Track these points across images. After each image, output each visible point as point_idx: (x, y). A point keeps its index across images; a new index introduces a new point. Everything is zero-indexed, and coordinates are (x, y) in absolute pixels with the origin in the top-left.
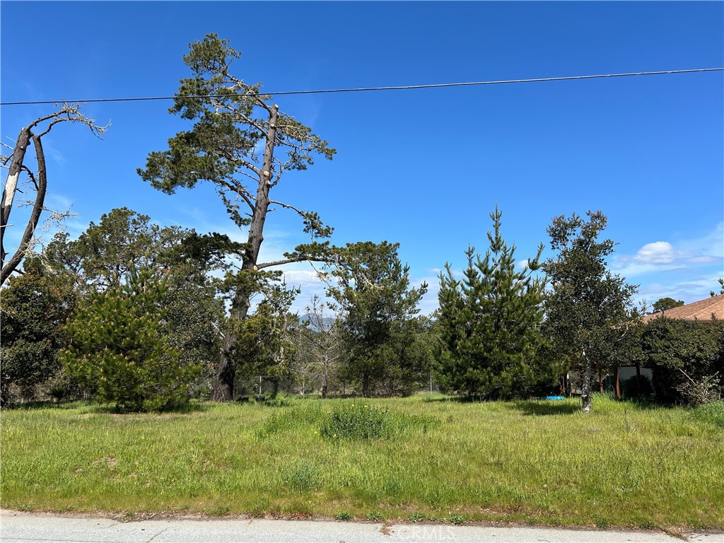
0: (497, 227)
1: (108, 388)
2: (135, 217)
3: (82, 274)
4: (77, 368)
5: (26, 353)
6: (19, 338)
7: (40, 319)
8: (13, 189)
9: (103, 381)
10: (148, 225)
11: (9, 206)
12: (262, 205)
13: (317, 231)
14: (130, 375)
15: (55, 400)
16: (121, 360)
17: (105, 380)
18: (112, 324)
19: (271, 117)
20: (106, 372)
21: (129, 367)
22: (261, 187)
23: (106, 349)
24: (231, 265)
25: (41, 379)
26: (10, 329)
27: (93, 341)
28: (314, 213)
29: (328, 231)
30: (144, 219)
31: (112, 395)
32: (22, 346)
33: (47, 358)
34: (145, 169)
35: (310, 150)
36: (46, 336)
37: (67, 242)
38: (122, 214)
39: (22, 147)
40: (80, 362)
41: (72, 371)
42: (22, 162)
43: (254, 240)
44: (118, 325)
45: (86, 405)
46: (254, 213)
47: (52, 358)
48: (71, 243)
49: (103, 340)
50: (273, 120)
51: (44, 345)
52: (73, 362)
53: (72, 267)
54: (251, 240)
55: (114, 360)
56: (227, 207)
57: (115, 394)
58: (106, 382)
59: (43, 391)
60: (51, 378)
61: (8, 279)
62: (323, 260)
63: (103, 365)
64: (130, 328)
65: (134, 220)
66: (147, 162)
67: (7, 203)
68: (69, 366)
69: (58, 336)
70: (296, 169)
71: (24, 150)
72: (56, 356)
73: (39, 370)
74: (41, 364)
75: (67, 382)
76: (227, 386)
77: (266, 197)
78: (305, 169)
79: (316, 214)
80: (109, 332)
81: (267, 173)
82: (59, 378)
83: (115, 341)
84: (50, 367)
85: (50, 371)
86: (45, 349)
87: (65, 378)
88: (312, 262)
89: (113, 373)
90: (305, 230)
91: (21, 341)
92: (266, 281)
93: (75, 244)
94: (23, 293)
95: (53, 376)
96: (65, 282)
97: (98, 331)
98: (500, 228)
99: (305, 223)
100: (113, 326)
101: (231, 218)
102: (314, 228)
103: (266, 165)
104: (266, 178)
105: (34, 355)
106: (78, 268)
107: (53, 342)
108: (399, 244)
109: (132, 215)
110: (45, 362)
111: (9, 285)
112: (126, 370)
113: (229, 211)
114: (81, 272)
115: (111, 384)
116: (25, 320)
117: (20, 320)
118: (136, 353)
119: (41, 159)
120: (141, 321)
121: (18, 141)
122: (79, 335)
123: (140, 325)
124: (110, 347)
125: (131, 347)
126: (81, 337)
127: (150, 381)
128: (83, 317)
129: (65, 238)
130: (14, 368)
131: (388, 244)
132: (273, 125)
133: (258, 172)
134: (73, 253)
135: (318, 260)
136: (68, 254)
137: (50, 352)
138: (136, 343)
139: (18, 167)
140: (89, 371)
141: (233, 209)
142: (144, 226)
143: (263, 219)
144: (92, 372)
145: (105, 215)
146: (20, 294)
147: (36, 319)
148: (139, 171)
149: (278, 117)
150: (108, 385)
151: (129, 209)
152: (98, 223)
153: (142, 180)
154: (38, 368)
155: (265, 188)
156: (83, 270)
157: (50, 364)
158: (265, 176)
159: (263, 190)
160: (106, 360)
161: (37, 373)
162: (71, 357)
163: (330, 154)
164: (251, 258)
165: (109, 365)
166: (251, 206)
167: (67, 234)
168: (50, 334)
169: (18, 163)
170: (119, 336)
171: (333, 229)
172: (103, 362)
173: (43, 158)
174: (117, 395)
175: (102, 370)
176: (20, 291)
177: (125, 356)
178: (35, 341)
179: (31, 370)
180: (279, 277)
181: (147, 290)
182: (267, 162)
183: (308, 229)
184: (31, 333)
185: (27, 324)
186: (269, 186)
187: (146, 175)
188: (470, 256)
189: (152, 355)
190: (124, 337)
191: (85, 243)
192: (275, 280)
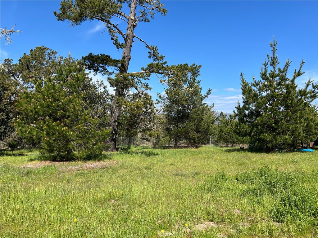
0: (274, 51)
1: (49, 144)
2: (49, 51)
3: (21, 81)
4: (26, 131)
9: (46, 140)
10: (57, 56)
12: (130, 37)
13: (155, 58)
14: (65, 136)
15: (10, 149)
16: (58, 126)
17: (48, 139)
18: (51, 100)
20: (48, 134)
21: (64, 130)
22: (129, 26)
23: (47, 118)
24: (113, 73)
27: (36, 112)
28: (155, 46)
29: (162, 58)
30: (54, 53)
31: (53, 150)
33: (4, 125)
34: (59, 12)
35: (153, 9)
37: (11, 64)
38: (42, 50)
40: (28, 127)
41: (22, 133)
43: (126, 58)
44: (54, 101)
45: (28, 152)
46: (126, 42)
47: (8, 125)
48: (13, 65)
49: (44, 112)
52: (23, 127)
53: (15, 78)
54: (124, 58)
55: (54, 125)
56: (111, 36)
57: (55, 149)
58: (49, 141)
59: (3, 144)
60: (7, 137)
62: (162, 73)
64: (63, 104)
65: (48, 53)
66: (61, 6)
68: (20, 129)
69: (11, 112)
72: (10, 124)
75: (16, 139)
77: (132, 32)
78: (148, 21)
79: (156, 48)
80: (48, 106)
81: (133, 18)
82: (12, 137)
83: (53, 112)
84: (7, 131)
85: (7, 133)
87: (15, 137)
88: (157, 74)
89: (53, 135)
90: (149, 57)
92: (139, 80)
93: (16, 65)
95: (9, 136)
96: (12, 85)
97: (40, 105)
98: (276, 52)
99: (149, 52)
100: (51, 102)
101: (114, 43)
102: (154, 55)
103: (132, 13)
104: (132, 21)
106: (18, 79)
107: (7, 115)
108: (201, 66)
109: (47, 50)
110: (3, 127)
113: (112, 39)
115: (52, 142)
118: (68, 121)
120: (70, 99)
122: (26, 108)
123: (70, 101)
124: (50, 116)
125: (63, 117)
126: (28, 110)
127: (78, 140)
128: (27, 97)
129: (10, 62)
131: (195, 66)
133: (128, 17)
134: (15, 70)
135: (160, 73)
136: (12, 70)
137: (6, 121)
138: (67, 114)
140: (35, 133)
141: (115, 38)
142: (54, 57)
143: (131, 46)
144: (37, 134)
145: (32, 50)
148: (55, 13)
150: (50, 143)
151: (45, 46)
152: (28, 54)
153: (57, 20)
155: (132, 27)
156: (21, 79)
157: (6, 129)
158: (132, 19)
159: (131, 28)
160: (47, 126)
162: (21, 124)
163: (164, 12)
164: (125, 68)
165: (50, 129)
167: (11, 59)
170: (55, 109)
171: (164, 57)
172: (45, 127)
174: (56, 150)
175: (45, 133)
177: (61, 123)
180: (148, 78)
181: (70, 79)
182: (133, 11)
183: (151, 56)
186: (134, 26)
187: (59, 16)
188: (265, 66)
189: (80, 123)
190: (59, 110)
191: (22, 63)
192: (145, 79)
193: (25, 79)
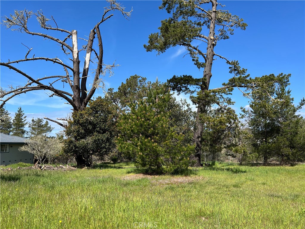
1: (143, 159)
2: (140, 78)
4: (124, 147)
5: (99, 140)
6: (95, 132)
7: (104, 122)
8: (89, 60)
9: (140, 155)
10: (146, 82)
11: (88, 68)
12: (210, 56)
13: (237, 72)
14: (155, 151)
15: (112, 162)
16: (149, 142)
18: (143, 120)
19: (213, 5)
20: (141, 149)
22: (209, 46)
23: (141, 135)
24: (195, 91)
25: (106, 153)
26: (90, 127)
27: (132, 131)
28: (236, 61)
29: (244, 71)
30: (144, 79)
31: (145, 163)
32: (96, 136)
33: (109, 142)
34: (148, 44)
35: (232, 26)
36: (107, 131)
37: (113, 92)
38: (135, 78)
39: (91, 39)
40: (126, 144)
41: (122, 149)
42: (92, 46)
43: (207, 76)
44: (146, 120)
46: (206, 61)
47: (111, 142)
48: (114, 93)
49: (138, 130)
50: (214, 7)
51: (107, 135)
52: (122, 144)
53: (116, 103)
54: (205, 76)
55: (146, 142)
56: (192, 57)
57: (147, 163)
59: (107, 158)
61: (89, 103)
62: (245, 87)
63: (140, 145)
64: (153, 122)
65: (140, 80)
66: (149, 39)
67: (87, 67)
68: (120, 146)
69: (113, 131)
70: (222, 39)
71: (92, 40)
72: (113, 141)
73: (105, 149)
74: (106, 145)
75: (117, 154)
76: (197, 158)
77: (212, 51)
78: (228, 38)
79: (237, 62)
80: (141, 125)
82: (114, 152)
83: (145, 130)
84: (110, 147)
85: (110, 149)
86: (107, 137)
87: (116, 152)
88: (239, 88)
89: (145, 150)
90: (230, 72)
91: (95, 133)
92: (221, 96)
93: (116, 93)
94: (95, 109)
95: (111, 152)
96: (114, 109)
97: (135, 125)
99: (230, 68)
100: (143, 121)
101: (195, 64)
102: (235, 70)
103: (212, 33)
104: (212, 41)
105: (102, 140)
106: (118, 104)
107: (111, 134)
108: (290, 75)
109: (139, 77)
110: (107, 144)
111: (89, 105)
112: (153, 148)
113: (193, 60)
114: (119, 105)
115: (145, 157)
116: (97, 122)
117: (95, 123)
118: (157, 138)
119: (99, 38)
120: (159, 118)
121: (90, 37)
122: (124, 128)
123: (159, 120)
124: (143, 134)
127: (166, 155)
128: (125, 118)
130: (93, 147)
131: (283, 75)
132: (214, 10)
133: (207, 38)
134: (116, 97)
135: (242, 87)
136: (114, 97)
137: (110, 139)
138: (156, 131)
139: (90, 49)
140: (131, 149)
141: (195, 59)
142: (144, 83)
143: (211, 64)
144: (133, 149)
145: (128, 79)
146: (94, 109)
147: (102, 122)
148: (145, 46)
149: (217, 5)
150: (143, 157)
151: (137, 75)
152: (125, 82)
153: (146, 51)
154: (104, 147)
155: (212, 46)
157: (110, 145)
158: (211, 39)
159: (210, 47)
160: (141, 142)
161: (104, 150)
162: (121, 141)
163: (244, 26)
164: (206, 86)
165: (143, 145)
166: (204, 57)
167: (113, 88)
168: (109, 130)
169: (90, 47)
170: (147, 128)
171: (246, 70)
172: (139, 143)
173: (101, 37)
176: (94, 108)
177: (151, 140)
178: (103, 133)
179: (102, 148)
181: (158, 101)
182: (212, 31)
183: (232, 71)
184: (100, 129)
185: (98, 125)
186: (214, 45)
187: (148, 48)
189: (167, 139)
190: (149, 128)
191: (120, 91)
192: (227, 94)
193: (123, 104)
